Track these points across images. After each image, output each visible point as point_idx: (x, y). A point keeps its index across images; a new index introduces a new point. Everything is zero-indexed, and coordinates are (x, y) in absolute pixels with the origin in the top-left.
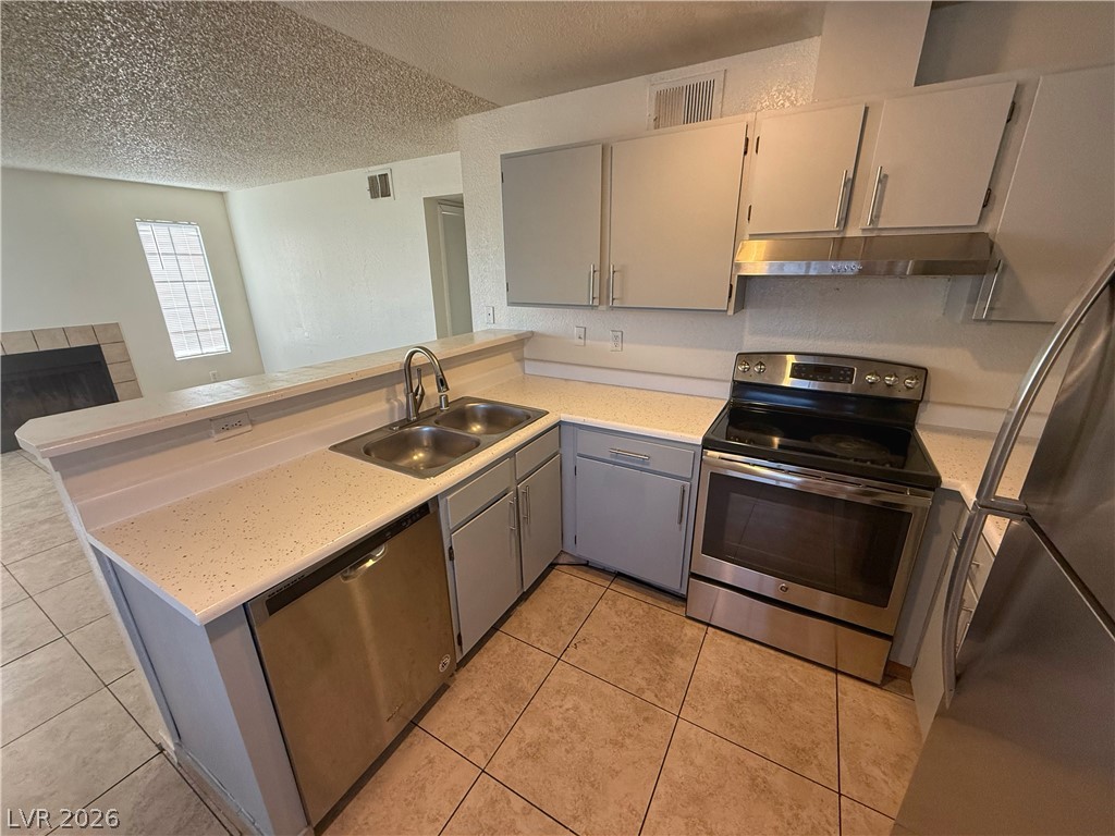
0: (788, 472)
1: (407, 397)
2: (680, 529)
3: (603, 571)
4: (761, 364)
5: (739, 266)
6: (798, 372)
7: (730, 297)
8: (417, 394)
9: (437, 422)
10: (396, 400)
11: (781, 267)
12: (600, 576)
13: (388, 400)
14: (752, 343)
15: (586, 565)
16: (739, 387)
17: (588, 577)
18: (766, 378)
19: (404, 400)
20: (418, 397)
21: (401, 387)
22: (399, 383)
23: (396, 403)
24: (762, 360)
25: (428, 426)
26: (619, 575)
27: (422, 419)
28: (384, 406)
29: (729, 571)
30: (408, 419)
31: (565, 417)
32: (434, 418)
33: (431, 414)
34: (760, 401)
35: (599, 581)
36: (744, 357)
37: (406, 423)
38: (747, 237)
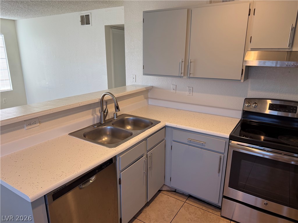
0: (268, 151)
1: (101, 113)
2: (219, 176)
3: (182, 194)
4: (256, 103)
5: (246, 61)
6: (272, 107)
7: (242, 74)
8: (105, 112)
9: (113, 124)
10: (96, 115)
11: (265, 63)
12: (181, 197)
13: (93, 115)
14: (252, 94)
15: (175, 191)
16: (245, 113)
17: (176, 197)
18: (258, 110)
19: (99, 115)
20: (105, 113)
21: (98, 109)
22: (97, 107)
23: (96, 116)
24: (256, 102)
25: (109, 126)
26: (190, 197)
27: (107, 123)
28: (91, 117)
29: (240, 195)
30: (100, 123)
31: (168, 124)
32: (112, 123)
33: (110, 121)
34: (255, 120)
35: (181, 199)
36: (248, 100)
37: (100, 124)
38: (250, 50)
